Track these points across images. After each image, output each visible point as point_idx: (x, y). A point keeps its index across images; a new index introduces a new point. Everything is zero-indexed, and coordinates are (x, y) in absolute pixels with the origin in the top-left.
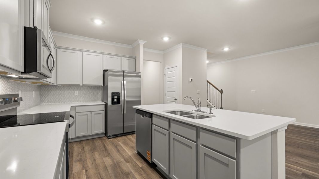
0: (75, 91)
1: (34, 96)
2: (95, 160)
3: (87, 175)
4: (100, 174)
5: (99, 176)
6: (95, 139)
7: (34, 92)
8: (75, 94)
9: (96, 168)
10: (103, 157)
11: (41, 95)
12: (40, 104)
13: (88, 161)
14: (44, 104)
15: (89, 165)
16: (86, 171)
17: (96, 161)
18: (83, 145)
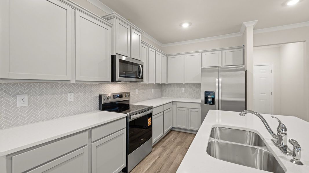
0: (182, 89)
1: (153, 92)
2: (172, 152)
3: (156, 161)
4: (162, 166)
5: (161, 167)
6: (191, 134)
7: (153, 90)
8: (182, 91)
9: (166, 160)
10: (179, 153)
11: (162, 91)
12: (161, 97)
13: (167, 150)
14: (164, 97)
15: (165, 154)
16: (159, 157)
17: (172, 154)
18: (178, 136)
